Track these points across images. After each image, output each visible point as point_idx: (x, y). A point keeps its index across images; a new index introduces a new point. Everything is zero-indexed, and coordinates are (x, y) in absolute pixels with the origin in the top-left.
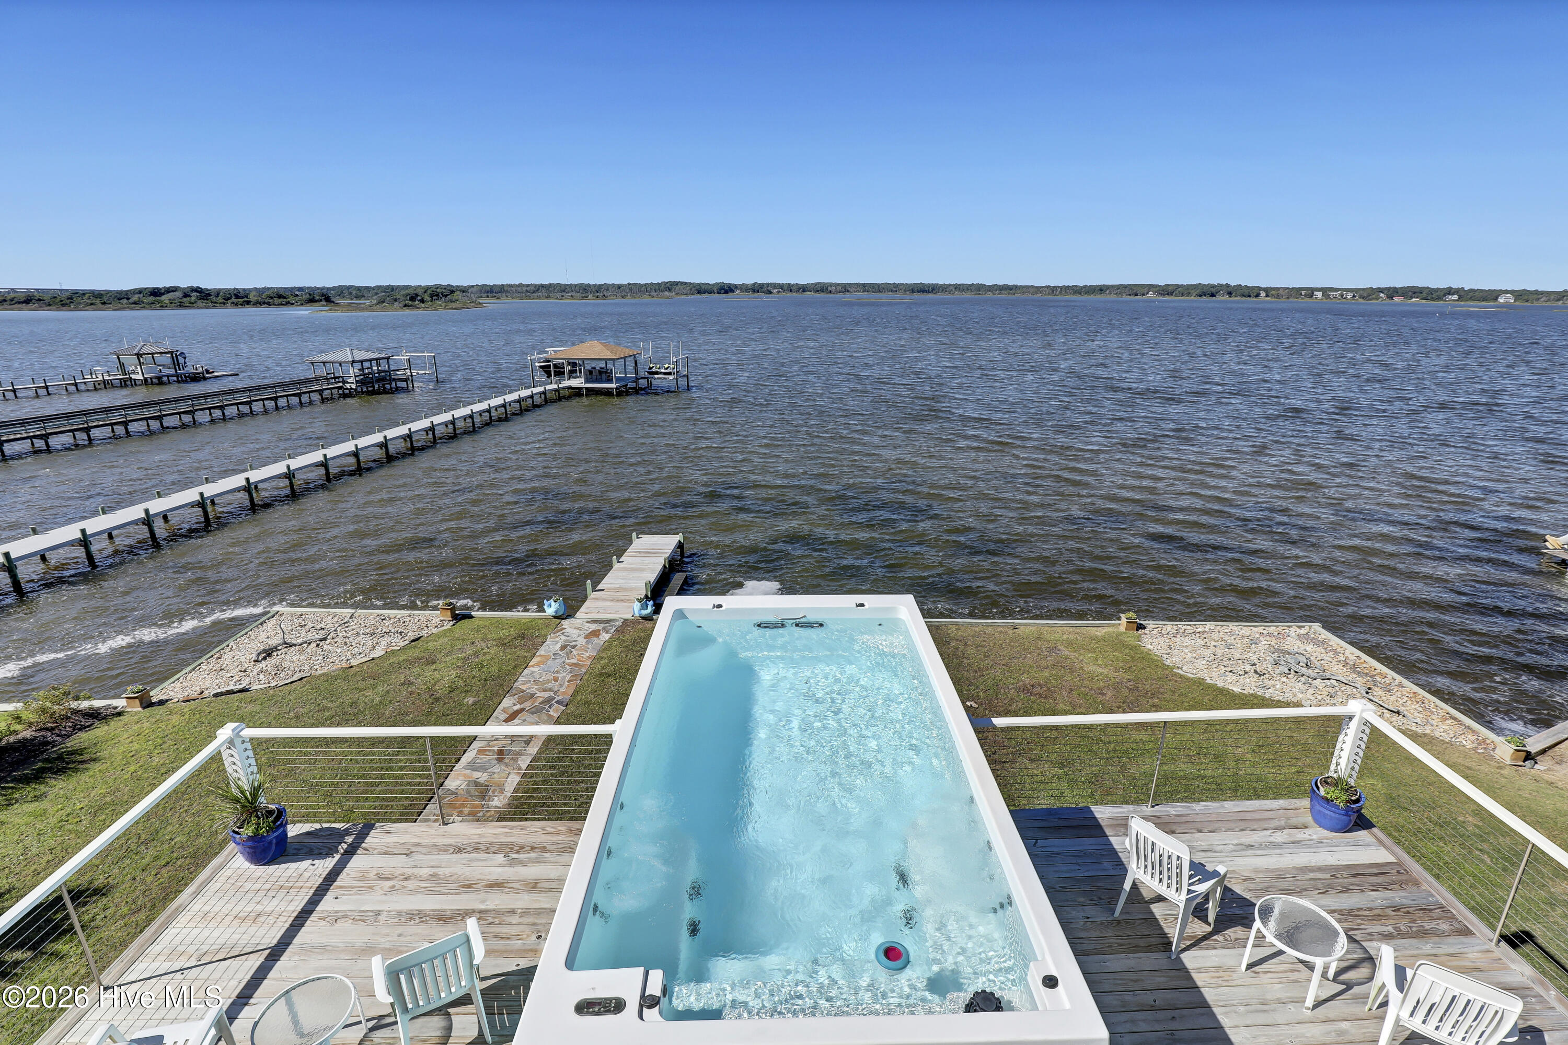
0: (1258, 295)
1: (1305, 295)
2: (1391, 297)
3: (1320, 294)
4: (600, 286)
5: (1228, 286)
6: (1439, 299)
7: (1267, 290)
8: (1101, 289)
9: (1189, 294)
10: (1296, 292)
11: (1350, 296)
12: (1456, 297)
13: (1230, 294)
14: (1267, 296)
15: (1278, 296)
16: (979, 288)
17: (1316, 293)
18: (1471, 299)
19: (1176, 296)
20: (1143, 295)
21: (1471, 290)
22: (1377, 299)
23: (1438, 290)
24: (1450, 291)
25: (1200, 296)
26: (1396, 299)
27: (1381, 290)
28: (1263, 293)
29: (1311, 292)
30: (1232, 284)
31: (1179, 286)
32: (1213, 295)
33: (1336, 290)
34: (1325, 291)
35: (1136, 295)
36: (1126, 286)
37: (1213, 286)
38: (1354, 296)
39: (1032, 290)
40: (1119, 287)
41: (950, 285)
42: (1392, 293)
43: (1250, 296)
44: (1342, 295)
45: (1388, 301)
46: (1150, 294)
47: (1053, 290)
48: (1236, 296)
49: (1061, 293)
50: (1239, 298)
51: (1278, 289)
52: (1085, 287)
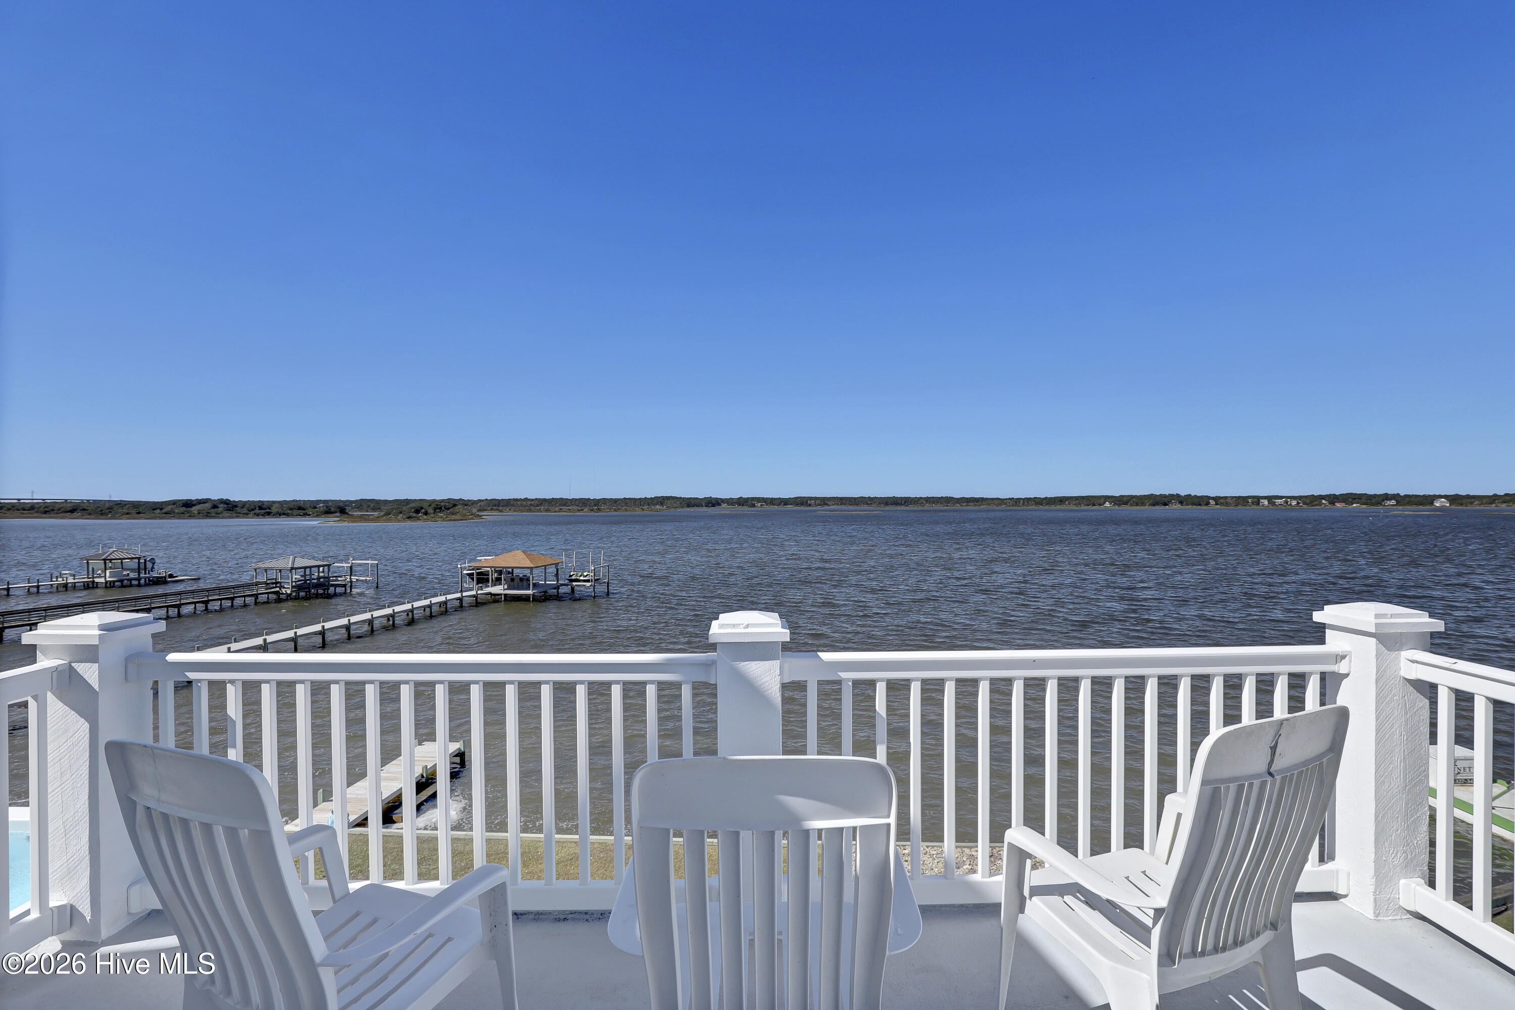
0: (1208, 504)
1: (1253, 503)
2: (1333, 503)
3: (1266, 502)
4: (599, 500)
5: (1178, 495)
6: (1378, 503)
7: (1214, 498)
8: (1061, 500)
9: (1143, 504)
10: (1241, 501)
11: (1294, 503)
12: (1393, 502)
13: (1181, 503)
14: (1217, 504)
15: (1227, 504)
16: (948, 500)
17: (1262, 501)
18: (1410, 503)
19: (1131, 505)
20: (1100, 505)
21: (1406, 496)
22: (1320, 505)
23: (1375, 496)
24: (1387, 497)
25: (1154, 505)
26: (1338, 505)
27: (1322, 497)
28: (1212, 502)
29: (1257, 500)
30: (1183, 494)
31: (1132, 497)
32: (1165, 504)
33: (1281, 497)
34: (1270, 499)
35: (1094, 505)
36: (1083, 498)
37: (1165, 496)
38: (1298, 503)
39: (996, 502)
40: (1077, 498)
41: (921, 498)
42: (1333, 499)
43: (1200, 505)
44: (1287, 502)
45: (1330, 506)
46: (1107, 504)
47: (1016, 501)
48: (1187, 505)
49: (1023, 504)
50: (1190, 506)
51: (1226, 498)
52: (1046, 498)
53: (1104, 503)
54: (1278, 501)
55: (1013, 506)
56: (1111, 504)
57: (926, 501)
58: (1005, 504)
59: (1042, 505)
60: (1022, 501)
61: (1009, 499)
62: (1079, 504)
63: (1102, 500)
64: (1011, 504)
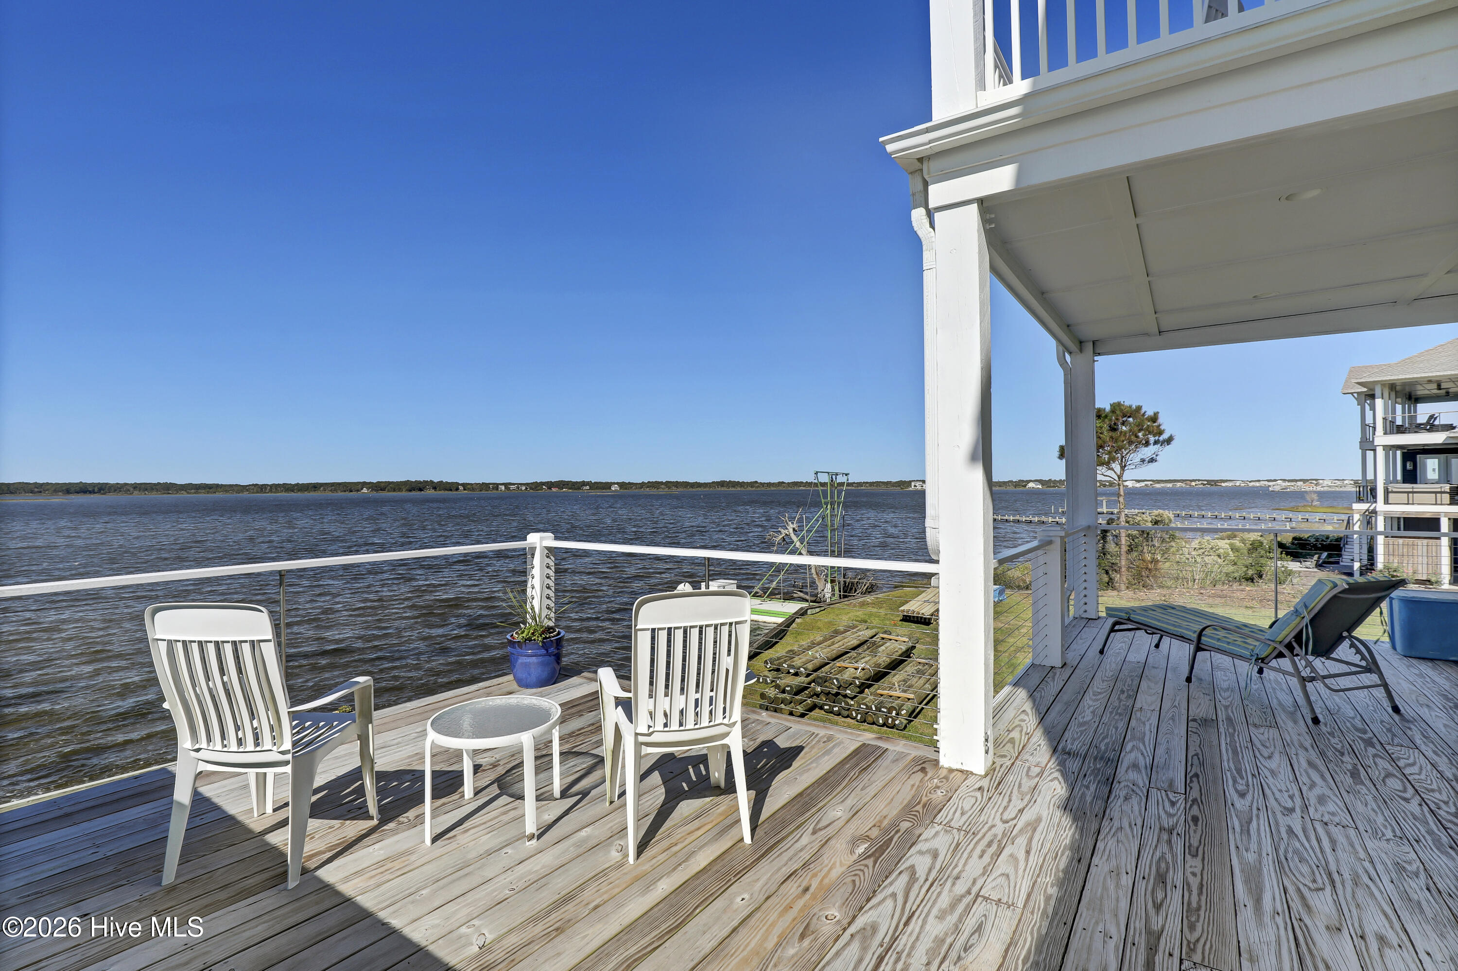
0: (457, 489)
1: (493, 488)
2: (550, 489)
3: (503, 488)
5: (432, 482)
6: (579, 489)
7: (463, 485)
8: (315, 487)
9: (400, 490)
10: (485, 486)
11: (524, 488)
12: (588, 487)
13: (435, 488)
14: (465, 490)
15: (473, 490)
17: (500, 486)
18: (597, 488)
19: (389, 491)
20: (358, 491)
21: (596, 483)
22: (542, 490)
23: (577, 482)
24: (584, 484)
25: (410, 491)
26: (554, 490)
27: (542, 484)
28: (461, 488)
29: (496, 486)
30: (436, 481)
31: (390, 483)
32: (421, 490)
33: (514, 484)
34: (506, 485)
35: (351, 491)
36: (340, 484)
37: (420, 482)
38: (526, 488)
39: (236, 489)
40: (333, 484)
41: (126, 484)
42: (550, 485)
43: (451, 490)
44: (518, 488)
45: (549, 491)
46: (365, 490)
47: (262, 489)
48: (440, 490)
50: (443, 491)
51: (472, 484)
52: (297, 484)
53: (362, 489)
54: (512, 487)
55: (258, 492)
56: (368, 490)
57: (134, 488)
58: (247, 490)
59: (293, 491)
60: (269, 488)
61: (253, 485)
62: (335, 490)
63: (360, 487)
64: (255, 491)
